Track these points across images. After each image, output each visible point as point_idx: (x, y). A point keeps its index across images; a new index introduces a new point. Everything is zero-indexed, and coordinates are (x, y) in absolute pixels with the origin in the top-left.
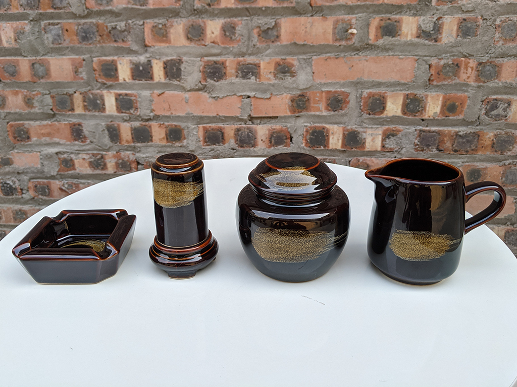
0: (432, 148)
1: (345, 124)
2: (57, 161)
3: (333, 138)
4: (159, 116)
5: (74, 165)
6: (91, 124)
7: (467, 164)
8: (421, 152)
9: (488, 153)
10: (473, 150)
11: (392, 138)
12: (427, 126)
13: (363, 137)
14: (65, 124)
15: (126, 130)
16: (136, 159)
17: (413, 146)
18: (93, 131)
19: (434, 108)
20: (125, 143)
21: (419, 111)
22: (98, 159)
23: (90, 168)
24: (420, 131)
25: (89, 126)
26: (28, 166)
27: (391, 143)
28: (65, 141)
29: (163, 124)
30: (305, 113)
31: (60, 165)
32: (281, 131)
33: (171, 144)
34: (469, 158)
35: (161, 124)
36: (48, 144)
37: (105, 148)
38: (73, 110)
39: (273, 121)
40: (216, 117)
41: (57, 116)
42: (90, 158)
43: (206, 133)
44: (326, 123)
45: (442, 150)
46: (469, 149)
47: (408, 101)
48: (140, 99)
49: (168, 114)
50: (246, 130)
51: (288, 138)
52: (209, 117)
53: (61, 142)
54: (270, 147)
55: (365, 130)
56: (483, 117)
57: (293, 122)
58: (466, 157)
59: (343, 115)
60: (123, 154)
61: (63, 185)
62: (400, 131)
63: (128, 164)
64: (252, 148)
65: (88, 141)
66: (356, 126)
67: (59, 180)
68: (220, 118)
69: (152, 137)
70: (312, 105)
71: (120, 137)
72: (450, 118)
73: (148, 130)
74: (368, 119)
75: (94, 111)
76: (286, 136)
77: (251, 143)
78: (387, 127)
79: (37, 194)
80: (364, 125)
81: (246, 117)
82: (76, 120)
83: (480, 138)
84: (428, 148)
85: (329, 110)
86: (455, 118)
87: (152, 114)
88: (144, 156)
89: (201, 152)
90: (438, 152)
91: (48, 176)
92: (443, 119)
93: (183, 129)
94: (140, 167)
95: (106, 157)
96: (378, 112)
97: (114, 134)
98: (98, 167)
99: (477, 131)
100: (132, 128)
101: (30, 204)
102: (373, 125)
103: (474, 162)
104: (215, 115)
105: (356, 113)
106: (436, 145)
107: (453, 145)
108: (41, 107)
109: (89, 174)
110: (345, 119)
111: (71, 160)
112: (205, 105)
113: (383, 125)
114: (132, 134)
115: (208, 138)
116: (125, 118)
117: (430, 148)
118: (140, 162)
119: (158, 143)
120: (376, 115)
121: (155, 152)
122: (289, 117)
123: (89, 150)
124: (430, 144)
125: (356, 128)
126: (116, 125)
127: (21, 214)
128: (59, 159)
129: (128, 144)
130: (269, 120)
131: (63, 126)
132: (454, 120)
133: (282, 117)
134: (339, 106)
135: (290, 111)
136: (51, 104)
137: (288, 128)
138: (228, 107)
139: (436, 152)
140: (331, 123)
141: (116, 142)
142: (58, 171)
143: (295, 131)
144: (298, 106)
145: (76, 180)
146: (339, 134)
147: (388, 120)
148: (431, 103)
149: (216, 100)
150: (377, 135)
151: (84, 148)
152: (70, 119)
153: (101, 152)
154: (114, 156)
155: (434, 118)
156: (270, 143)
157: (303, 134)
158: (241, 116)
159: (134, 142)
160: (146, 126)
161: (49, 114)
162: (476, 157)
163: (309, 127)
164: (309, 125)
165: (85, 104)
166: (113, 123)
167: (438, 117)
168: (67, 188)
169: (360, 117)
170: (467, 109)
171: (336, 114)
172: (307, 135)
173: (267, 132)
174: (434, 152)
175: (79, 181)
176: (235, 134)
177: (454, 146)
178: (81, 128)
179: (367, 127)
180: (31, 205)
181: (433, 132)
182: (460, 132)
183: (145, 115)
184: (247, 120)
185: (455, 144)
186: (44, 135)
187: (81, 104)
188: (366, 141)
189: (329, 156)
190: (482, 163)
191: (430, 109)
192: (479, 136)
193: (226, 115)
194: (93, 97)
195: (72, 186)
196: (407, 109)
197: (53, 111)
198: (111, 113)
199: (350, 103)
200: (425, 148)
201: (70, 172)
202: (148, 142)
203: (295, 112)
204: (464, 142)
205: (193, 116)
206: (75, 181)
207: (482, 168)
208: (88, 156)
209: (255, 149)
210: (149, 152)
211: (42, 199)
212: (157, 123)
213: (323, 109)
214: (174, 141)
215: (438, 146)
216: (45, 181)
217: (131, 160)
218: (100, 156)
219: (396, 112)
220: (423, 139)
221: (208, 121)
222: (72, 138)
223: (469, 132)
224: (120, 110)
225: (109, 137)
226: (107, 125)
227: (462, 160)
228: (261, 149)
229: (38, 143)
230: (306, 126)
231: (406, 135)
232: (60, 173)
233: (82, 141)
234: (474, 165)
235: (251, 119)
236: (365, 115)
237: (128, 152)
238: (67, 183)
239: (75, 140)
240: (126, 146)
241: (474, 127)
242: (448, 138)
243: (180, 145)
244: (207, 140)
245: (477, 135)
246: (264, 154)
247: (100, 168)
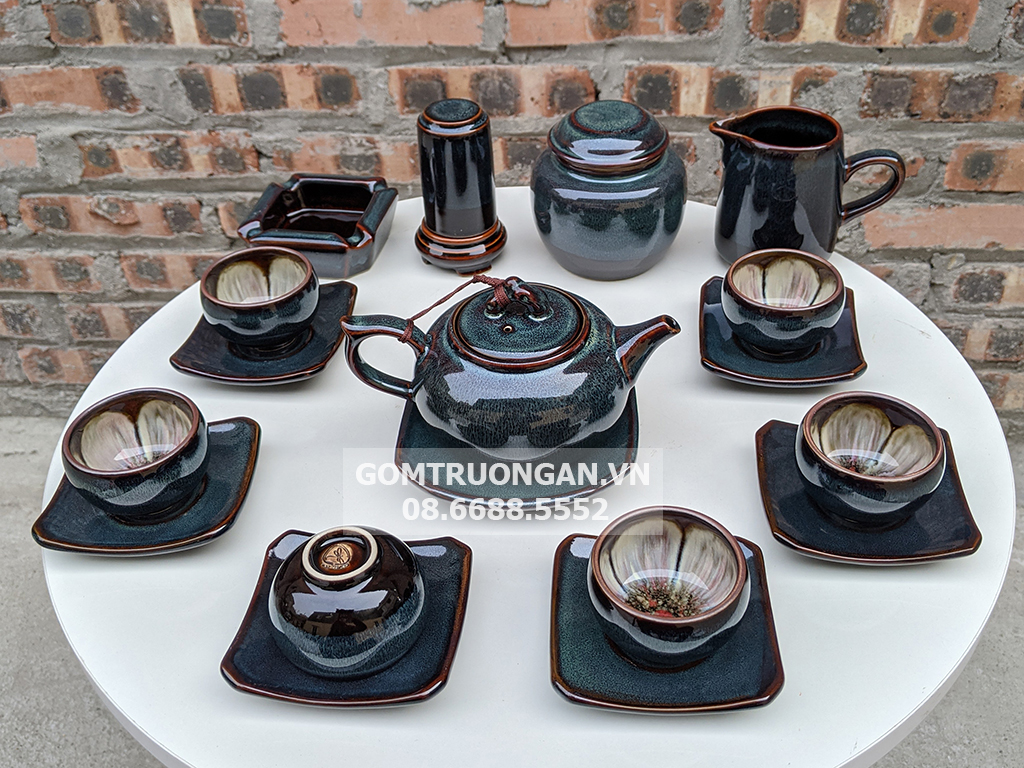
0: (897, 111)
1: (713, 60)
2: (77, 152)
3: (687, 92)
4: (296, 50)
5: (115, 161)
6: (144, 69)
7: (967, 142)
8: (874, 119)
9: (1012, 119)
10: (980, 113)
11: (814, 91)
12: (889, 63)
13: (752, 90)
14: (83, 70)
15: (225, 81)
16: (254, 146)
17: (857, 106)
18: (151, 85)
19: (906, 25)
20: (227, 110)
21: (873, 31)
22: (169, 147)
23: (154, 167)
24: (874, 74)
25: (138, 74)
26: (11, 167)
27: (811, 101)
28: (89, 108)
29: (308, 67)
30: (627, 37)
31: (84, 161)
32: (575, 78)
33: (329, 111)
34: (971, 129)
35: (302, 67)
36: (51, 117)
37: (182, 122)
38: (97, 38)
39: (556, 55)
40: (426, 48)
41: (63, 53)
42: (151, 144)
43: (406, 84)
44: (674, 59)
45: (917, 115)
46: (973, 111)
47: (851, 9)
48: (250, 12)
49: (317, 43)
50: (495, 77)
51: (591, 94)
52: (410, 50)
53: (80, 112)
54: (550, 114)
55: (756, 73)
56: (1009, 43)
57: (602, 58)
58: (966, 127)
59: (709, 42)
60: (223, 134)
61: (98, 205)
62: (830, 75)
63: (238, 156)
64: (511, 118)
65: (142, 108)
66: (738, 65)
67: (86, 194)
68: (435, 51)
69: (285, 97)
70: (642, 19)
71: (213, 97)
72: (940, 45)
73: (274, 80)
74: (764, 49)
75: (146, 39)
76: (586, 90)
77: (508, 106)
78: (804, 66)
79: (41, 226)
80: (756, 63)
81: (494, 48)
82: (109, 61)
83: (997, 87)
84: (889, 110)
85: (680, 32)
86: (949, 45)
87: (281, 45)
88: (271, 138)
89: (397, 127)
90: (908, 118)
91: (61, 185)
92: (925, 48)
93: (354, 77)
94: (263, 161)
95: (187, 142)
96: (785, 34)
97: (199, 92)
98: (170, 165)
99: (994, 72)
100: (237, 76)
101: (27, 246)
102: (774, 62)
103: (982, 137)
104: (424, 43)
105: (738, 36)
106: (906, 104)
107: (940, 104)
108: (23, 34)
109: (153, 181)
110: (715, 50)
111: (109, 149)
112: (401, 22)
113: (796, 62)
114: (239, 90)
115: (412, 96)
116: (220, 54)
117: (893, 110)
118: (264, 151)
119: (300, 109)
120: (782, 41)
121: (294, 128)
122: (592, 47)
123: (145, 128)
124: (893, 102)
125: (738, 69)
126: (201, 72)
127: (12, 267)
128: (80, 147)
129: (233, 114)
130: (547, 52)
131: (81, 76)
132: (948, 50)
133: (575, 48)
134: (701, 22)
135: (594, 34)
136: (46, 26)
137: (589, 72)
138: (453, 26)
139: (905, 118)
140: (684, 59)
141: (205, 108)
142: (83, 176)
143: (605, 78)
144: (612, 21)
145: (127, 192)
146: (701, 84)
147: (806, 51)
148: (900, 14)
149: (426, 10)
150: (781, 84)
151: (135, 123)
152: (95, 60)
153: (174, 132)
154: (204, 140)
155: (904, 46)
156: (551, 105)
157: (623, 85)
158: (483, 45)
159: (245, 108)
160: (270, 71)
161: (42, 48)
162: (986, 128)
163: (637, 69)
164: (635, 63)
165: (126, 24)
166: (193, 66)
167: (914, 43)
168: (108, 212)
169: (746, 45)
170: (977, 25)
171: (695, 41)
172: (631, 86)
173: (544, 82)
174: (899, 119)
175: (132, 194)
176: (472, 87)
177: (943, 105)
178: (121, 79)
179: (760, 68)
180: (32, 249)
181: (901, 76)
182: (958, 74)
183: (265, 47)
184: (498, 54)
185: (946, 102)
186: (38, 96)
187: (116, 25)
188: (757, 97)
189: (679, 131)
190: (997, 140)
191: (898, 27)
192: (996, 83)
193: (450, 44)
194: (142, 8)
195: (117, 206)
196: (849, 27)
197: (53, 43)
198: (187, 45)
199: (726, 13)
200: (881, 111)
201: (110, 177)
202: (278, 108)
203: (603, 35)
204: (964, 97)
205: (375, 48)
206: (122, 195)
207: (998, 151)
208: (146, 140)
209: (517, 119)
210: (281, 129)
211: (53, 235)
212: (295, 65)
213: (667, 29)
214: (336, 103)
215: (910, 105)
216: (56, 196)
217: (242, 148)
218: (173, 140)
219: (824, 34)
220: (879, 90)
221: (409, 58)
222: (103, 101)
223: (977, 75)
224: (208, 37)
225: (190, 98)
226: (182, 71)
227: (958, 134)
228: (531, 119)
229: (27, 114)
230: (630, 67)
231: (842, 84)
232: (86, 179)
233: (129, 109)
234: (981, 145)
235: (507, 51)
236: (757, 39)
237: (236, 131)
238: (106, 200)
239: (112, 106)
240: (228, 117)
241: (987, 64)
242: (930, 88)
243: (349, 113)
244: (409, 99)
245: (992, 81)
246: (537, 131)
247: (175, 166)
